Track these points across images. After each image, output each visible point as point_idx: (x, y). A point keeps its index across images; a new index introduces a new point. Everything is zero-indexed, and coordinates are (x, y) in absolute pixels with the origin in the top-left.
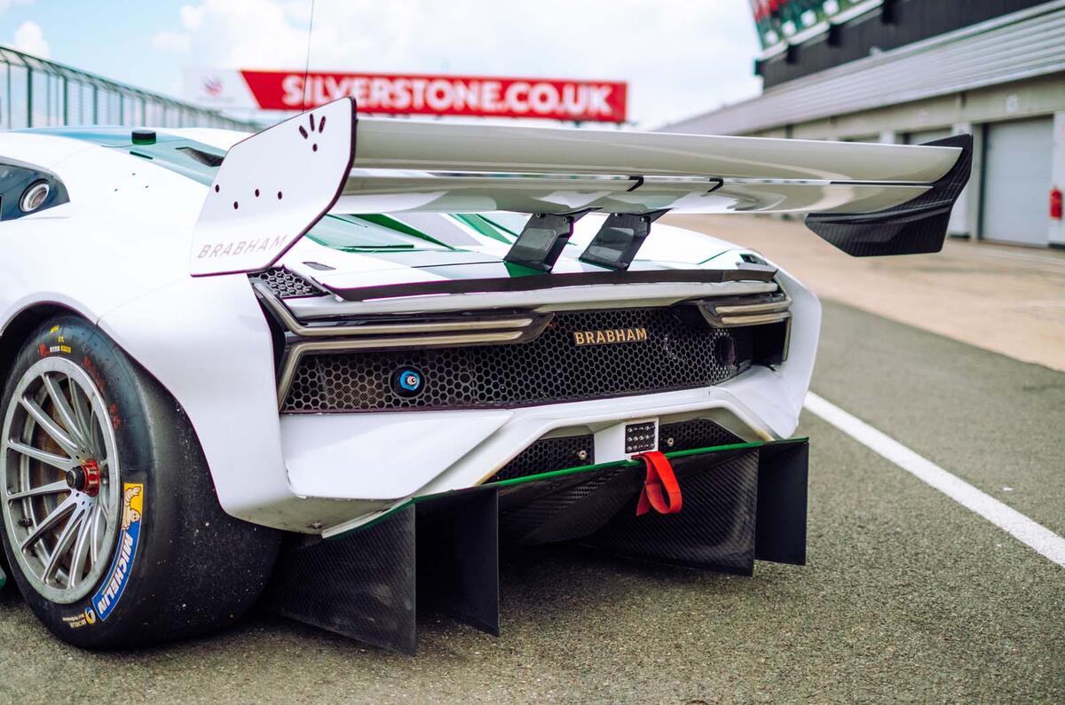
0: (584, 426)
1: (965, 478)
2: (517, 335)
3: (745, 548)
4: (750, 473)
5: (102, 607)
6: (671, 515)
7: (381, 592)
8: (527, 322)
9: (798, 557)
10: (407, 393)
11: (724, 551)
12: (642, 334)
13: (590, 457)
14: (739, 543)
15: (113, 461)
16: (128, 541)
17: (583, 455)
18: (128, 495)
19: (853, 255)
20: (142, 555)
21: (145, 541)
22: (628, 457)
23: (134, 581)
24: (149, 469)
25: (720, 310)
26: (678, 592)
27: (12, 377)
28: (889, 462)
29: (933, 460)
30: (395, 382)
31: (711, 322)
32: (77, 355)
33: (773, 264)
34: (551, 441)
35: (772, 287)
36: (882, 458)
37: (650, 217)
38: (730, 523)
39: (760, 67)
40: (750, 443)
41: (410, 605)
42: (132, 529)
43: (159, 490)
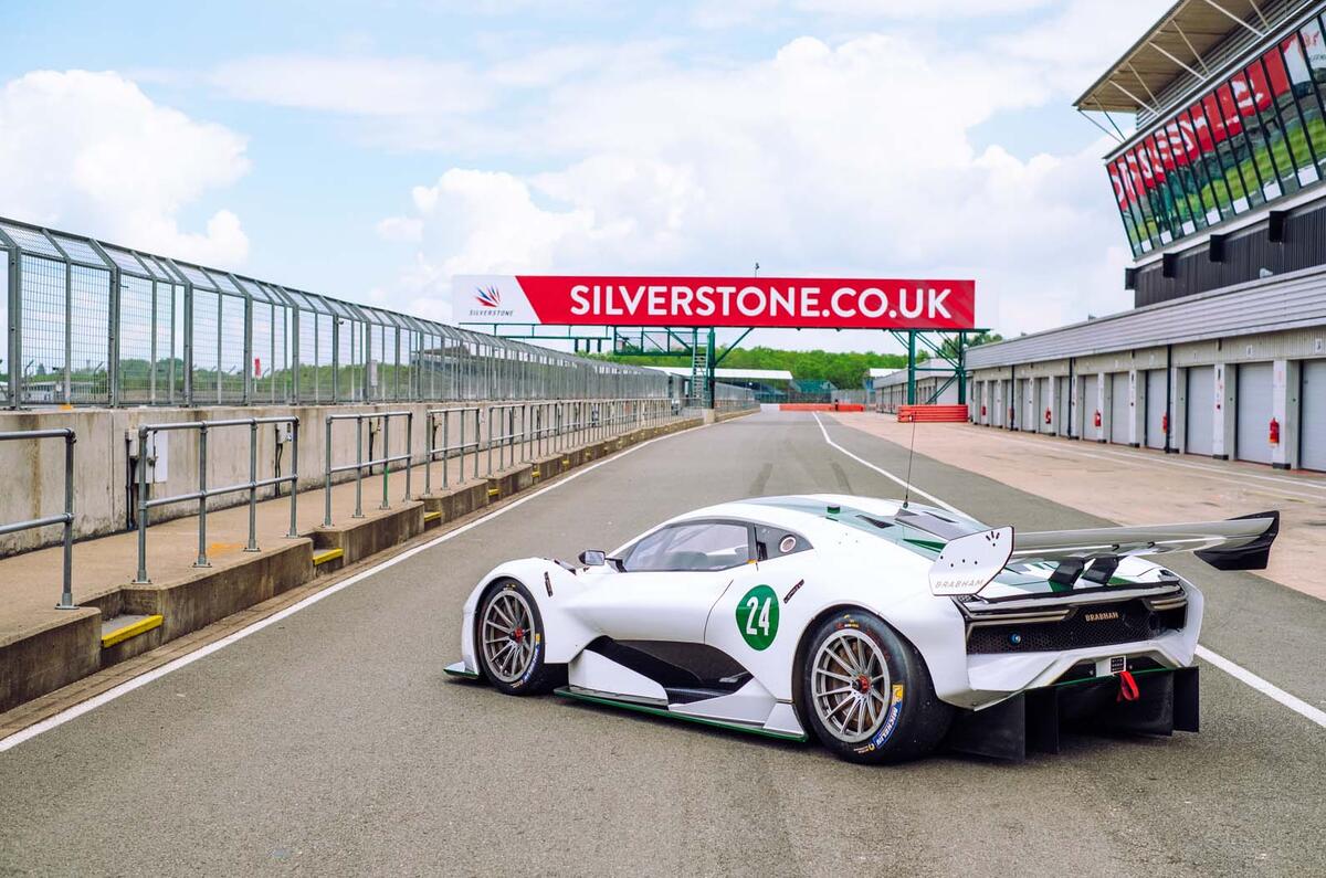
0: (1090, 659)
1: (1298, 696)
2: (1062, 618)
3: (1168, 721)
4: (1169, 684)
5: (879, 742)
6: (1134, 701)
7: (1007, 733)
8: (1066, 612)
9: (1196, 729)
10: (1016, 644)
11: (1157, 723)
12: (1115, 615)
13: (1095, 674)
14: (1165, 719)
15: (886, 675)
16: (895, 711)
17: (1091, 673)
18: (894, 691)
19: (1221, 569)
20: (901, 717)
21: (903, 709)
22: (1112, 674)
23: (897, 729)
24: (905, 679)
25: (1153, 602)
26: (1134, 746)
27: (819, 638)
28: (1251, 688)
29: (1281, 687)
30: (1010, 640)
31: (1149, 608)
32: (862, 628)
33: (1178, 576)
34: (1079, 666)
35: (1177, 588)
36: (1248, 686)
37: (1118, 559)
38: (1161, 709)
39: (1132, 278)
40: (1169, 668)
41: (1022, 738)
42: (897, 705)
43: (910, 687)
